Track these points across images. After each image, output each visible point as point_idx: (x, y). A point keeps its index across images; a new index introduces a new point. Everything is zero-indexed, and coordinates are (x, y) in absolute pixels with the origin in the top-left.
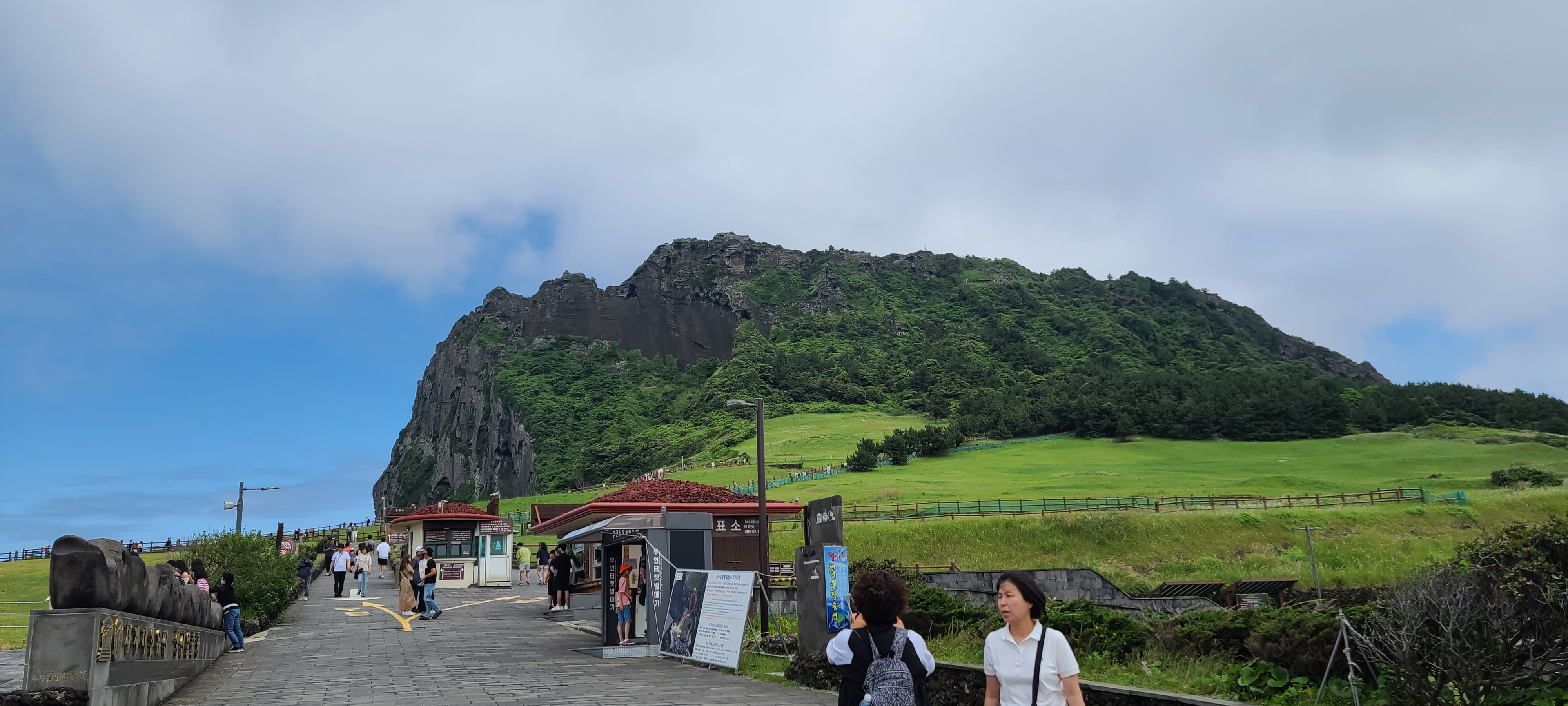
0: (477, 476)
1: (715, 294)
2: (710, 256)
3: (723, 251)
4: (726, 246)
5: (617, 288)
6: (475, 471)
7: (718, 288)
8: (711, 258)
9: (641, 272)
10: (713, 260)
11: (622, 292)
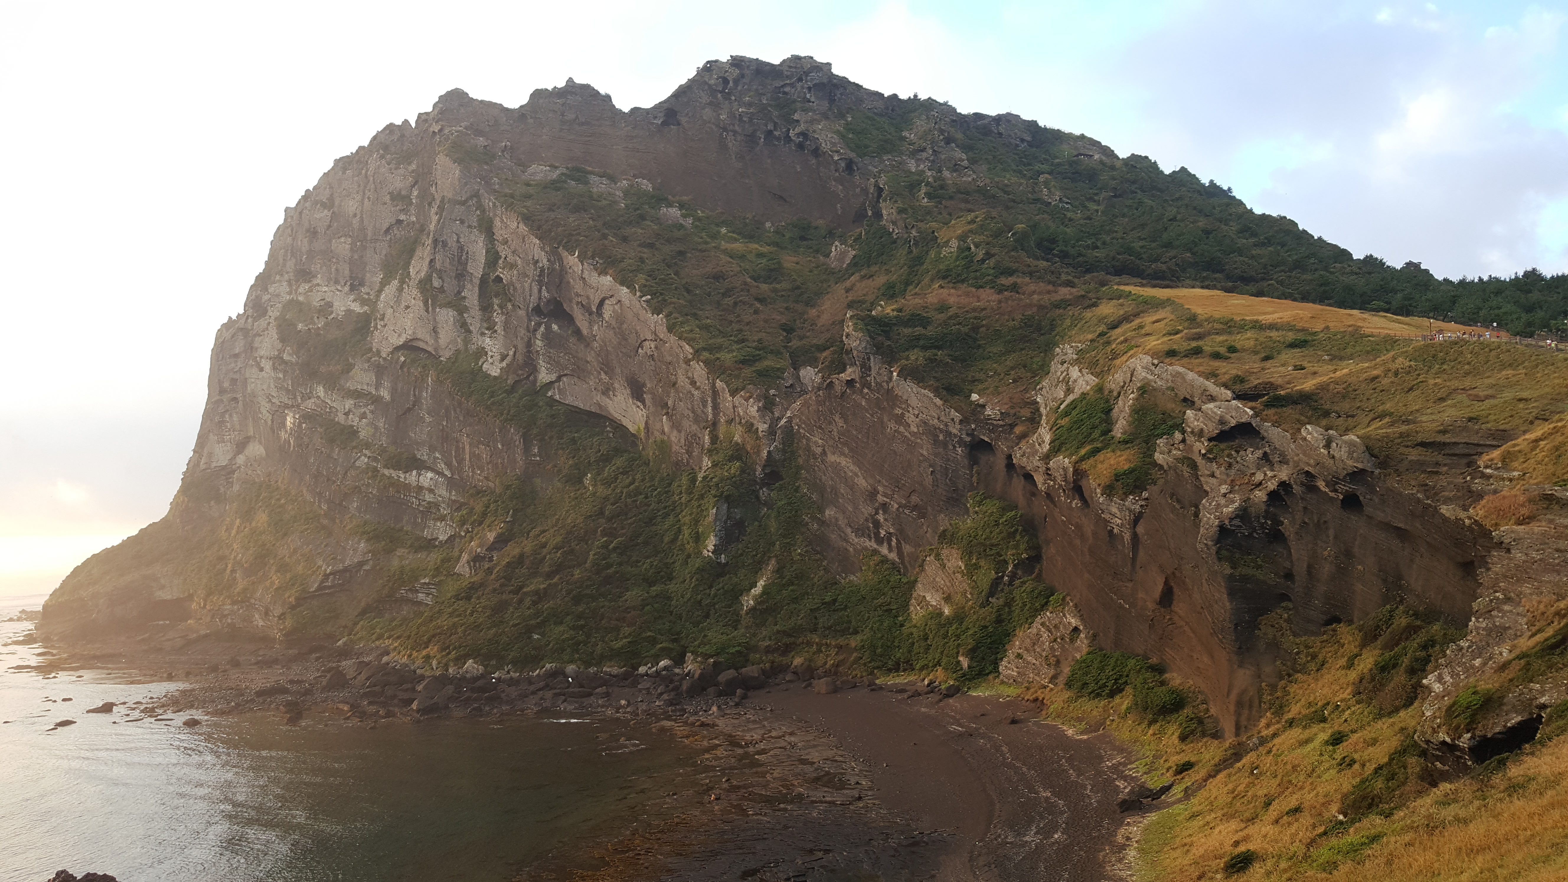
0: (488, 340)
1: (798, 135)
2: (782, 83)
3: (800, 80)
4: (807, 74)
5: (647, 111)
6: (483, 334)
7: (802, 127)
8: (782, 86)
9: (682, 93)
10: (787, 89)
11: (655, 118)
